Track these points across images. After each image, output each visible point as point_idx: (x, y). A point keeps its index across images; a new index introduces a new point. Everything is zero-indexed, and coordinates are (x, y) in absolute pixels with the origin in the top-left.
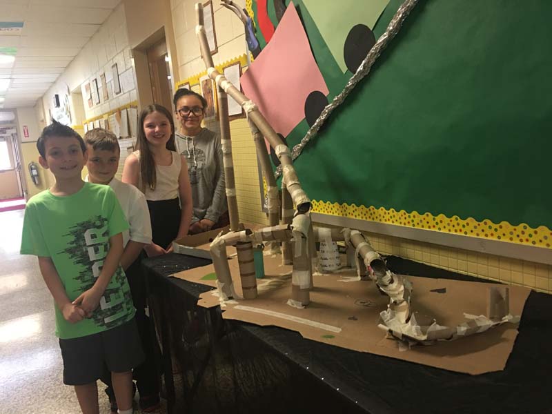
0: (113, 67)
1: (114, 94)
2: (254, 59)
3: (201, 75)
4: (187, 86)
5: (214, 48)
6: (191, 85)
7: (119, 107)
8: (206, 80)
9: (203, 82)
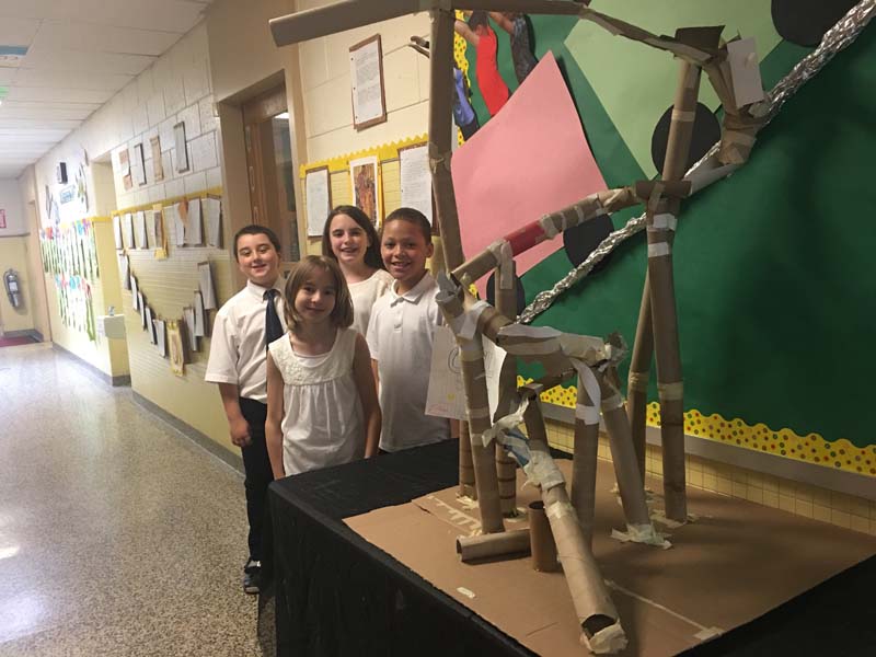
0: (176, 127)
1: (176, 174)
2: (466, 140)
3: (352, 157)
4: (325, 173)
5: (380, 114)
6: (331, 171)
7: (183, 193)
8: (363, 166)
9: (355, 168)
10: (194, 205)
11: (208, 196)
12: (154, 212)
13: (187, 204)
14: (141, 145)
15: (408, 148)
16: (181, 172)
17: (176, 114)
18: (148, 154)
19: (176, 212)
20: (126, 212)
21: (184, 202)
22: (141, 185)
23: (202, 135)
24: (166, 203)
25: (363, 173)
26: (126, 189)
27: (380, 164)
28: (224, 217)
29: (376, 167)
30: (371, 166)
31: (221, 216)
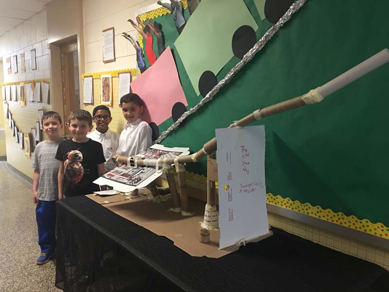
0: (32, 51)
1: (31, 70)
2: (141, 73)
3: (102, 74)
4: (91, 78)
5: (113, 58)
6: (94, 78)
7: (33, 79)
8: (106, 78)
9: (103, 78)
10: (38, 85)
11: (44, 82)
12: (21, 86)
13: (35, 84)
14: (16, 56)
15: (122, 73)
16: (33, 70)
17: (32, 45)
18: (19, 60)
19: (30, 86)
20: (8, 84)
21: (34, 83)
22: (15, 73)
23: (43, 56)
24: (26, 82)
25: (105, 80)
26: (9, 74)
27: (112, 78)
28: (50, 92)
29: (110, 79)
30: (108, 78)
31: (49, 91)
